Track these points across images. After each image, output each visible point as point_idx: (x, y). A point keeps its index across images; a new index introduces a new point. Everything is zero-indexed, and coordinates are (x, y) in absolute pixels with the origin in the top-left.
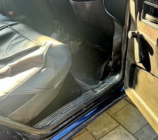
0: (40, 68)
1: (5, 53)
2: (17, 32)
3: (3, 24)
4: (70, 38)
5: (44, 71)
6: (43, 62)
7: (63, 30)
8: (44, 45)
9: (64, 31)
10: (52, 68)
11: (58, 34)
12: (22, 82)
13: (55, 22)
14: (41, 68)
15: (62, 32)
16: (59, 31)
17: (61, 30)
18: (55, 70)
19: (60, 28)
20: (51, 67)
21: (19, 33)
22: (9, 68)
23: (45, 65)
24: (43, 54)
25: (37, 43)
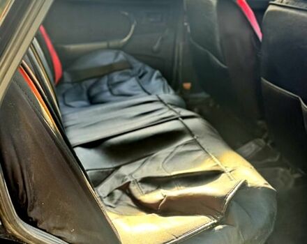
0: (213, 222)
1: (161, 166)
2: (191, 133)
3: (172, 113)
4: (281, 159)
5: (220, 230)
6: (222, 212)
7: (270, 141)
8: (230, 172)
9: (273, 145)
10: (235, 229)
11: (260, 146)
12: (177, 238)
13: (260, 122)
14: (216, 221)
15: (268, 144)
16: (262, 141)
17: (266, 140)
18: (239, 234)
19: (266, 136)
20: (233, 225)
21: (193, 136)
22: (162, 200)
23: (224, 219)
24: (225, 197)
25: (219, 163)
